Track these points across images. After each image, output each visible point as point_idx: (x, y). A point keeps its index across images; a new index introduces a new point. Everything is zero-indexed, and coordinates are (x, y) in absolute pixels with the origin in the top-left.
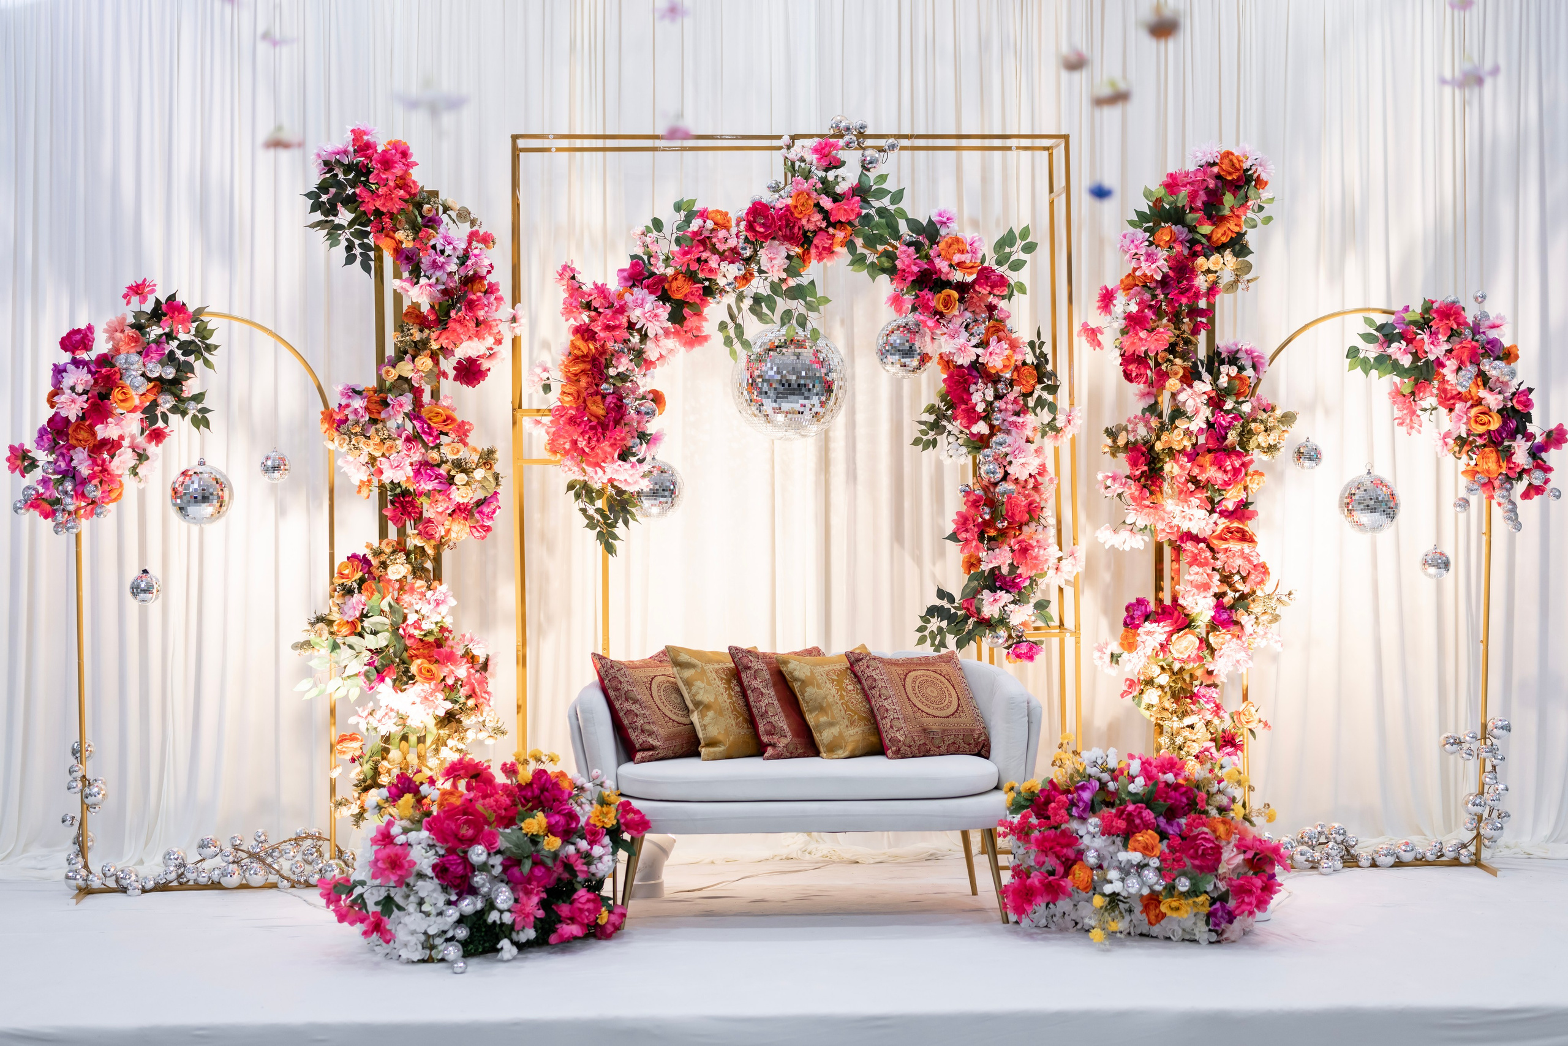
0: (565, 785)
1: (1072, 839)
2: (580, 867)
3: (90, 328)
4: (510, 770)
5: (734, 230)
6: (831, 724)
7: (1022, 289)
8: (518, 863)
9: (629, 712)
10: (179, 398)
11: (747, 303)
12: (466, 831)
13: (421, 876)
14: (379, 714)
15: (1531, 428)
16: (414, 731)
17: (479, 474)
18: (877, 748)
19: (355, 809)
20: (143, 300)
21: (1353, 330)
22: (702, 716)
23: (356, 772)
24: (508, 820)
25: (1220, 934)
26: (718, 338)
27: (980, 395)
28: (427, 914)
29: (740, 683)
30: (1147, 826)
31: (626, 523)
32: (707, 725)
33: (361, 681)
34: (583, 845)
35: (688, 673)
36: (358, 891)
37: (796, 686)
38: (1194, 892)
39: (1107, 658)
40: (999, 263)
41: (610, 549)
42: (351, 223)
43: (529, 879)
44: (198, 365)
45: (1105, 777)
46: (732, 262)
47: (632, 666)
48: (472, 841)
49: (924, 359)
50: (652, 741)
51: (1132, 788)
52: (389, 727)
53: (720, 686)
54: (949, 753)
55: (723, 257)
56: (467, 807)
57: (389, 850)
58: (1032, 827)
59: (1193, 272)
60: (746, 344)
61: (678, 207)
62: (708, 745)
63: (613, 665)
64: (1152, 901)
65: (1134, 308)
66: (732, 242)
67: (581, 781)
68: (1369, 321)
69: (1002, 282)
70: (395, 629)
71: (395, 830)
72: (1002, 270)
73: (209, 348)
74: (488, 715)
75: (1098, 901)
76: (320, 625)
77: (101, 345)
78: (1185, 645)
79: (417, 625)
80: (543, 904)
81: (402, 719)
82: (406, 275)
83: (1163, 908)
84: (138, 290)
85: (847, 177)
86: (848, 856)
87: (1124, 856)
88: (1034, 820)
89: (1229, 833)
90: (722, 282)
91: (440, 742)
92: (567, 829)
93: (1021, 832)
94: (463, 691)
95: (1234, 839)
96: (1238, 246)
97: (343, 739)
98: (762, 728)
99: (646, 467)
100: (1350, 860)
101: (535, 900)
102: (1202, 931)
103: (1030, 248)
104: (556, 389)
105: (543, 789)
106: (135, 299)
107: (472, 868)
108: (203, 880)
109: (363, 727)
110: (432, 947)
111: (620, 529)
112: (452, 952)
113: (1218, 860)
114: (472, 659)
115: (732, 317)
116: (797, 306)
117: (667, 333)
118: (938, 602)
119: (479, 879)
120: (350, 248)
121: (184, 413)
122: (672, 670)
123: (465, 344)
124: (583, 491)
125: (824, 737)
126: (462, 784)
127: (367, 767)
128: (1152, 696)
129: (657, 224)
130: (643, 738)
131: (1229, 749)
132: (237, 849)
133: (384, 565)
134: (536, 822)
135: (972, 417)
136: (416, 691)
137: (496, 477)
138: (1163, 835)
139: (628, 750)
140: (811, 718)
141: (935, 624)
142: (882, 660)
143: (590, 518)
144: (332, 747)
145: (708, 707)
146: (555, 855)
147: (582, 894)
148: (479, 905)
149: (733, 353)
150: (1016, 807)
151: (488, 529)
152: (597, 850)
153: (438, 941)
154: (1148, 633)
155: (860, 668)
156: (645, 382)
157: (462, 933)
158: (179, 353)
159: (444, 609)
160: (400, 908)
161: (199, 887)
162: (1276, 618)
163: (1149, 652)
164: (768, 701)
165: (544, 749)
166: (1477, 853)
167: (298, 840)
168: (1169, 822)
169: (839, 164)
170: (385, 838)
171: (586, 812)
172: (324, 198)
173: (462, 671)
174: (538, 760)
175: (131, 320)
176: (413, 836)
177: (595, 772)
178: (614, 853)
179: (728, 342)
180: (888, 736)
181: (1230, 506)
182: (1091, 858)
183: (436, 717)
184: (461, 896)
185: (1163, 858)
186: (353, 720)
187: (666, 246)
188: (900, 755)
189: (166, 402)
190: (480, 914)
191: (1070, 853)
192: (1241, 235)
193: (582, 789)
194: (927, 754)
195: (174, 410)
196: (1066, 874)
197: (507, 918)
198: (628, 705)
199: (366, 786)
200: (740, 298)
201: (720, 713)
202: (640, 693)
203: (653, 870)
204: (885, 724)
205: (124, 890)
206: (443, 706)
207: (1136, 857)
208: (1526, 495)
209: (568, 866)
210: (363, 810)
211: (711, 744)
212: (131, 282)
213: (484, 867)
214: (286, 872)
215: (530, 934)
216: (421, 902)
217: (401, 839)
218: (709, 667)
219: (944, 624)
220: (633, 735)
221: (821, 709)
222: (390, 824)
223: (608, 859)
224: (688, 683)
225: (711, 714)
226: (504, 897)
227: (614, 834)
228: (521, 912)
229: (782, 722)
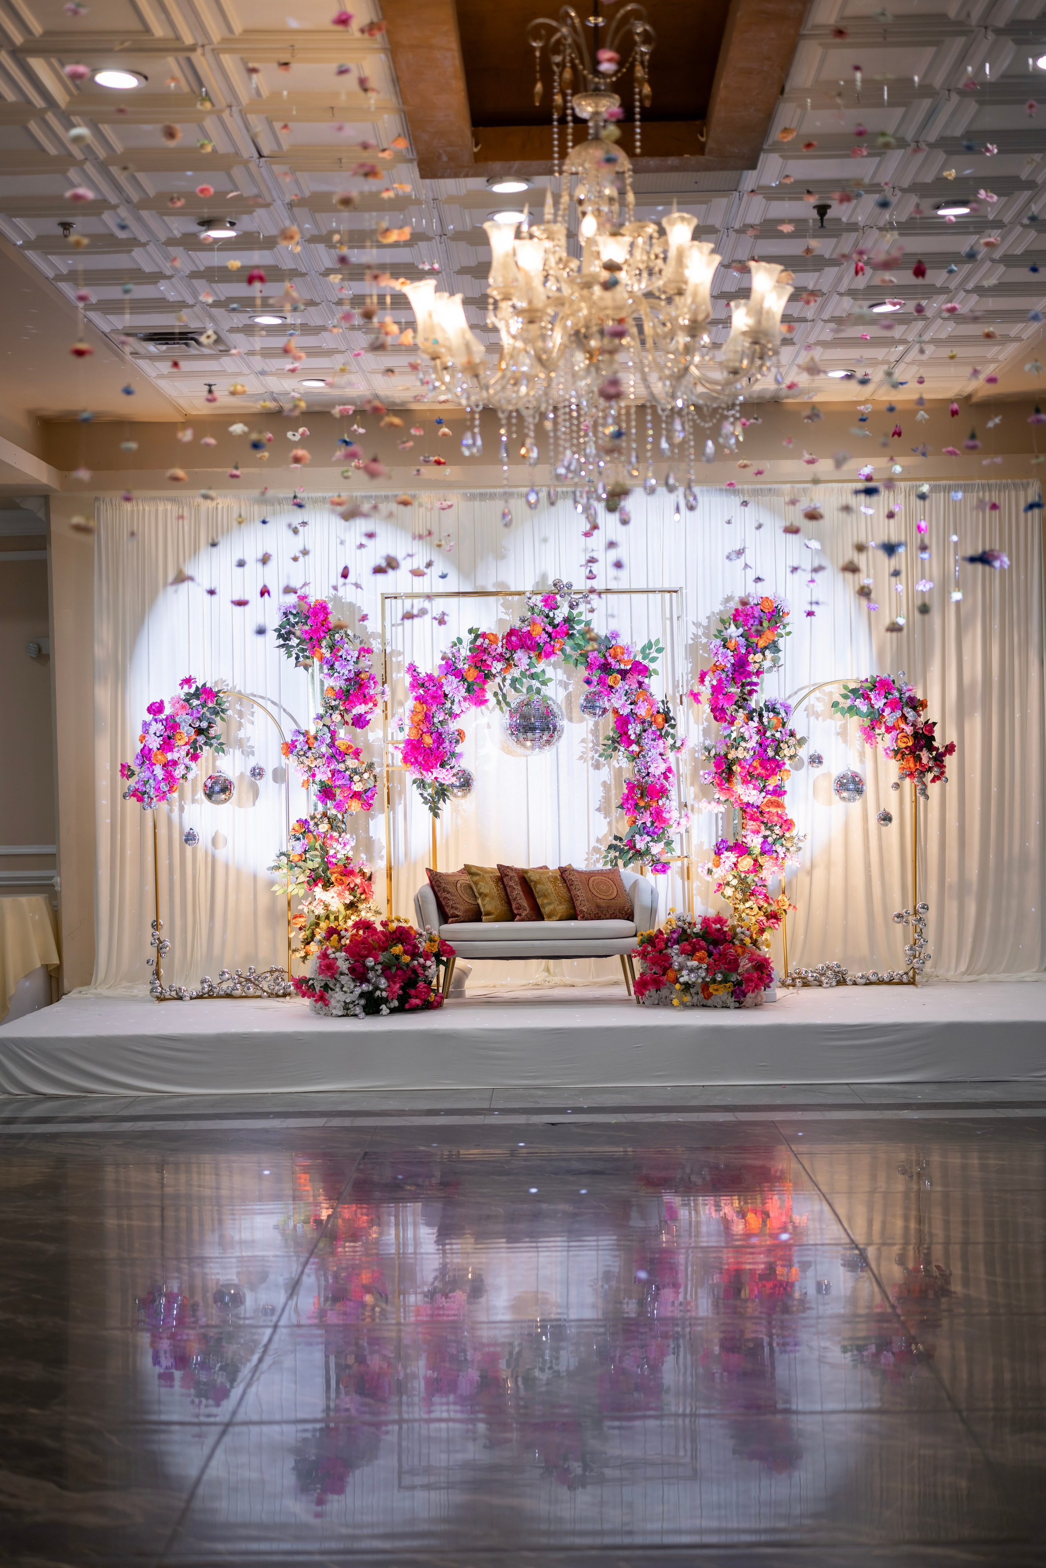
0: (413, 933)
1: (668, 958)
2: (420, 971)
3: (162, 702)
4: (384, 924)
5: (500, 644)
6: (550, 904)
7: (656, 673)
8: (390, 968)
9: (445, 898)
10: (207, 738)
11: (508, 682)
12: (364, 952)
13: (342, 974)
14: (315, 903)
15: (935, 744)
16: (333, 913)
17: (366, 776)
18: (573, 916)
19: (302, 954)
20: (190, 687)
21: (836, 692)
22: (483, 900)
23: (302, 935)
24: (385, 949)
25: (740, 1003)
26: (492, 701)
27: (633, 730)
28: (345, 992)
29: (503, 883)
30: (702, 948)
31: (444, 801)
32: (486, 905)
33: (305, 886)
34: (422, 960)
35: (476, 878)
36: (311, 982)
37: (532, 884)
38: (725, 981)
39: (705, 872)
40: (644, 658)
41: (436, 815)
42: (298, 645)
43: (395, 976)
44: (218, 719)
45: (686, 926)
46: (499, 661)
47: (448, 875)
48: (367, 956)
49: (605, 711)
50: (457, 912)
51: (695, 930)
52: (320, 911)
53: (492, 885)
54: (611, 918)
55: (495, 658)
56: (364, 941)
57: (326, 961)
58: (649, 952)
59: (747, 663)
60: (508, 704)
61: (471, 631)
62: (487, 915)
63: (437, 874)
64: (705, 986)
65: (715, 683)
66: (499, 650)
67: (421, 931)
68: (845, 687)
69: (646, 669)
70: (322, 857)
71: (329, 952)
72: (645, 662)
73: (223, 711)
74: (372, 904)
75: (678, 986)
76: (283, 857)
77: (168, 711)
78: (746, 863)
79: (334, 856)
80: (401, 988)
81: (326, 906)
82: (326, 671)
83: (711, 990)
84: (188, 681)
85: (559, 615)
86: (568, 982)
87: (690, 963)
88: (649, 949)
89: (744, 952)
90: (494, 671)
91: (347, 918)
92: (414, 953)
93: (643, 955)
94: (359, 891)
95: (747, 955)
96: (774, 647)
97: (295, 917)
98: (514, 906)
99: (455, 771)
100: (842, 982)
101: (398, 986)
102: (731, 1001)
103: (660, 650)
104: (407, 729)
105: (401, 934)
106: (186, 687)
107: (367, 969)
108: (222, 993)
109: (306, 910)
110: (348, 1009)
111: (441, 804)
112: (358, 1010)
113: (738, 966)
114: (363, 874)
115: (501, 690)
116: (535, 684)
117: (465, 699)
118: (614, 842)
119: (371, 975)
120: (297, 658)
121: (211, 745)
122: (468, 877)
123: (358, 707)
124: (421, 784)
125: (546, 910)
126: (361, 932)
127: (308, 932)
128: (729, 891)
129: (460, 641)
130: (452, 911)
131: (773, 921)
132: (240, 976)
133: (316, 825)
134: (398, 949)
135: (630, 743)
136: (333, 891)
137: (375, 777)
138: (710, 955)
139: (444, 917)
140: (539, 901)
141: (613, 854)
142: (577, 871)
143: (425, 798)
144: (289, 922)
145: (486, 895)
146: (407, 965)
147: (421, 984)
148: (371, 988)
149: (501, 709)
150: (642, 943)
151: (371, 805)
152: (428, 963)
153: (351, 1006)
154: (728, 857)
155: (566, 875)
156: (453, 726)
157: (363, 1002)
158: (208, 714)
159: (348, 847)
160: (332, 990)
161: (219, 997)
162: (799, 849)
163: (727, 867)
164: (517, 892)
165: (402, 916)
166: (914, 978)
167: (271, 972)
168: (715, 947)
169: (556, 608)
170: (324, 956)
171: (423, 946)
172: (283, 631)
173: (358, 881)
174: (399, 921)
175: (183, 697)
176: (338, 954)
177: (428, 926)
178: (438, 966)
179: (499, 702)
180: (579, 909)
181: (770, 788)
182: (676, 966)
183: (345, 904)
184: (361, 983)
185: (709, 965)
186: (300, 907)
187: (465, 652)
188: (584, 918)
189: (201, 739)
190: (371, 993)
191: (667, 965)
192: (774, 642)
193: (421, 935)
194: (599, 918)
195: (206, 744)
196: (664, 974)
197: (384, 994)
198: (445, 895)
199: (307, 942)
200: (504, 680)
201: (492, 898)
202: (451, 889)
203: (460, 983)
204: (577, 903)
205: (180, 998)
206: (349, 898)
207: (695, 963)
208: (933, 781)
209: (414, 971)
210: (307, 954)
211: (488, 914)
212: (183, 677)
213: (372, 969)
214: (266, 988)
215: (395, 1003)
216: (343, 986)
217: (332, 956)
218: (486, 875)
219: (617, 854)
220: (447, 910)
221: (545, 896)
222: (327, 949)
223: (434, 967)
224: (476, 883)
225: (487, 899)
226: (383, 983)
227: (437, 956)
228: (391, 991)
229: (524, 903)
